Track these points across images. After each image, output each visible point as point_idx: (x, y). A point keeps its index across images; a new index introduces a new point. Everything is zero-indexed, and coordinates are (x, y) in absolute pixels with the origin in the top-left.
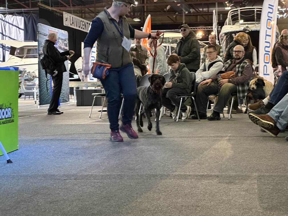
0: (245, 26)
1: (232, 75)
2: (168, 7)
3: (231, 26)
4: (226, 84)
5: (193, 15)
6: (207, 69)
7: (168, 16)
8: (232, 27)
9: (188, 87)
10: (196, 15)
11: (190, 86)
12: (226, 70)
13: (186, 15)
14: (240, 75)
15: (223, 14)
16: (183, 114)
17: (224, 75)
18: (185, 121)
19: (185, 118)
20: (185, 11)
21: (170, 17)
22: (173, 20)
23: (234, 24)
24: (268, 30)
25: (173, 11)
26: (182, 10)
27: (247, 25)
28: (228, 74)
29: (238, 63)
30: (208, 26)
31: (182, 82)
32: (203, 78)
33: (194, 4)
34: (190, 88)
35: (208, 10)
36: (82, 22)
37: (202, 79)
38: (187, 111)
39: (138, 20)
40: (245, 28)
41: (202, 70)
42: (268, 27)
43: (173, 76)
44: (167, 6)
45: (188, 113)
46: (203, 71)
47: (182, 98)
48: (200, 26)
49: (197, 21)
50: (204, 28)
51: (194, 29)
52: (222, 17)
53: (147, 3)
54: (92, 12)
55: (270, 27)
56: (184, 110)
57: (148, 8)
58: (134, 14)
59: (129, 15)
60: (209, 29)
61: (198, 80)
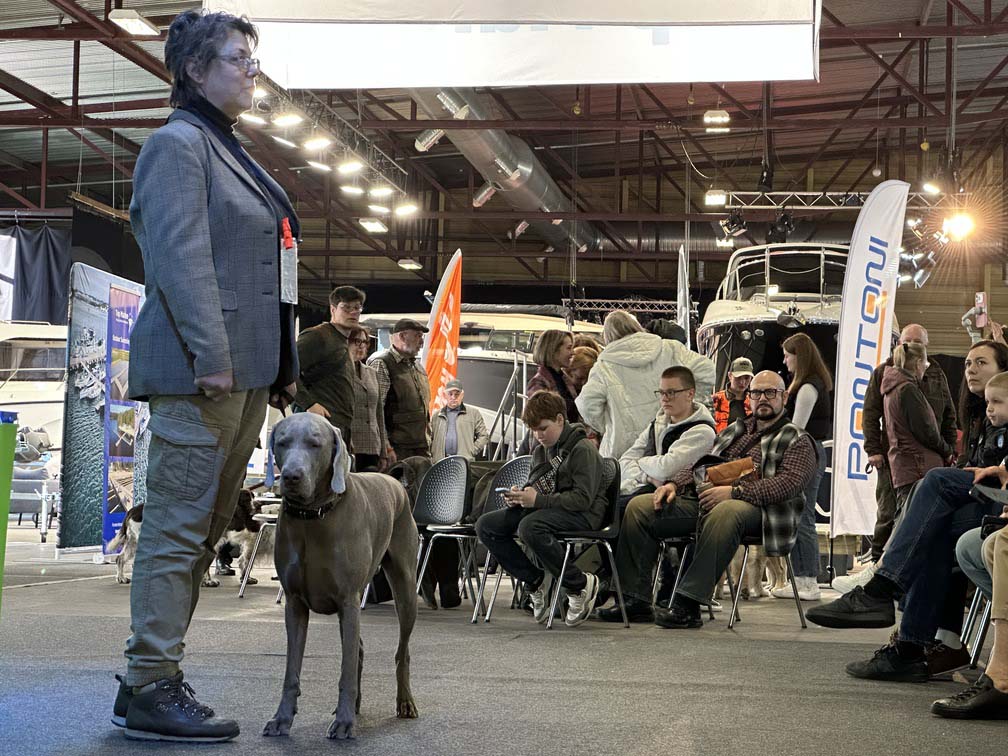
0: (785, 307)
1: (748, 472)
2: (521, 228)
3: (739, 303)
4: (725, 503)
5: (604, 260)
7: (517, 258)
8: (741, 308)
9: (592, 507)
10: (614, 259)
11: (601, 505)
12: (725, 455)
13: (581, 258)
14: (771, 472)
15: (706, 261)
16: (572, 601)
17: (718, 472)
18: (575, 626)
19: (577, 615)
20: (578, 245)
21: (526, 261)
22: (532, 272)
23: (747, 298)
24: (866, 325)
25: (536, 240)
26: (569, 242)
27: (792, 305)
28: (730, 466)
29: (766, 433)
30: (658, 299)
31: (570, 489)
32: (643, 479)
33: (611, 222)
34: (598, 512)
35: (657, 245)
37: (639, 482)
38: (588, 590)
39: (415, 266)
40: (784, 313)
41: (643, 451)
42: (866, 314)
43: (542, 468)
44: (518, 222)
45: (586, 600)
46: (645, 455)
47: (568, 546)
48: (628, 297)
49: (618, 280)
50: (643, 306)
52: (705, 270)
53: (447, 209)
55: (873, 316)
56: (575, 586)
57: (452, 226)
58: (401, 245)
59: (384, 247)
60: (659, 311)
61: (627, 484)
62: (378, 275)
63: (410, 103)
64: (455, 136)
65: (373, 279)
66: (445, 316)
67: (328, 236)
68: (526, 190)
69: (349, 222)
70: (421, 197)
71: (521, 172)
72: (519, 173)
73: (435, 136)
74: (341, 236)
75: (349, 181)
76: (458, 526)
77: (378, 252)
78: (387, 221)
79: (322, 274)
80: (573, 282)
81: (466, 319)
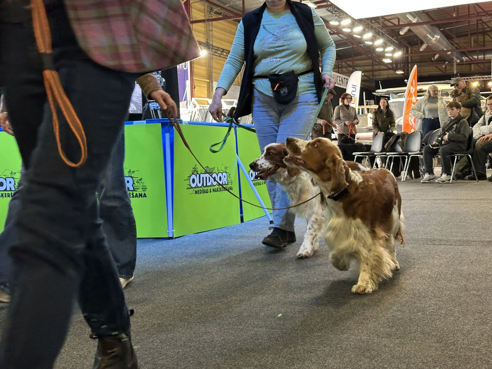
2: (437, 56)
5: (466, 64)
6: (487, 123)
7: (436, 67)
10: (469, 64)
13: (458, 64)
20: (456, 60)
21: (439, 67)
22: (441, 71)
25: (442, 60)
26: (453, 59)
30: (485, 75)
32: (481, 134)
33: (468, 51)
35: (484, 57)
36: (338, 78)
39: (402, 72)
44: (435, 54)
46: (482, 125)
47: (456, 157)
48: (474, 76)
49: (471, 70)
50: (480, 78)
51: (467, 79)
53: (411, 53)
54: (350, 66)
57: (413, 58)
58: (397, 66)
59: (391, 67)
60: (485, 79)
61: (475, 136)
62: (390, 76)
63: (397, 19)
64: (413, 28)
65: (388, 78)
66: (412, 87)
67: (373, 65)
68: (438, 44)
69: (379, 60)
70: (402, 49)
71: (436, 38)
72: (435, 38)
73: (406, 29)
74: (377, 65)
75: (378, 47)
76: (418, 152)
77: (389, 69)
78: (391, 58)
79: (372, 78)
80: (455, 72)
81: (419, 88)
